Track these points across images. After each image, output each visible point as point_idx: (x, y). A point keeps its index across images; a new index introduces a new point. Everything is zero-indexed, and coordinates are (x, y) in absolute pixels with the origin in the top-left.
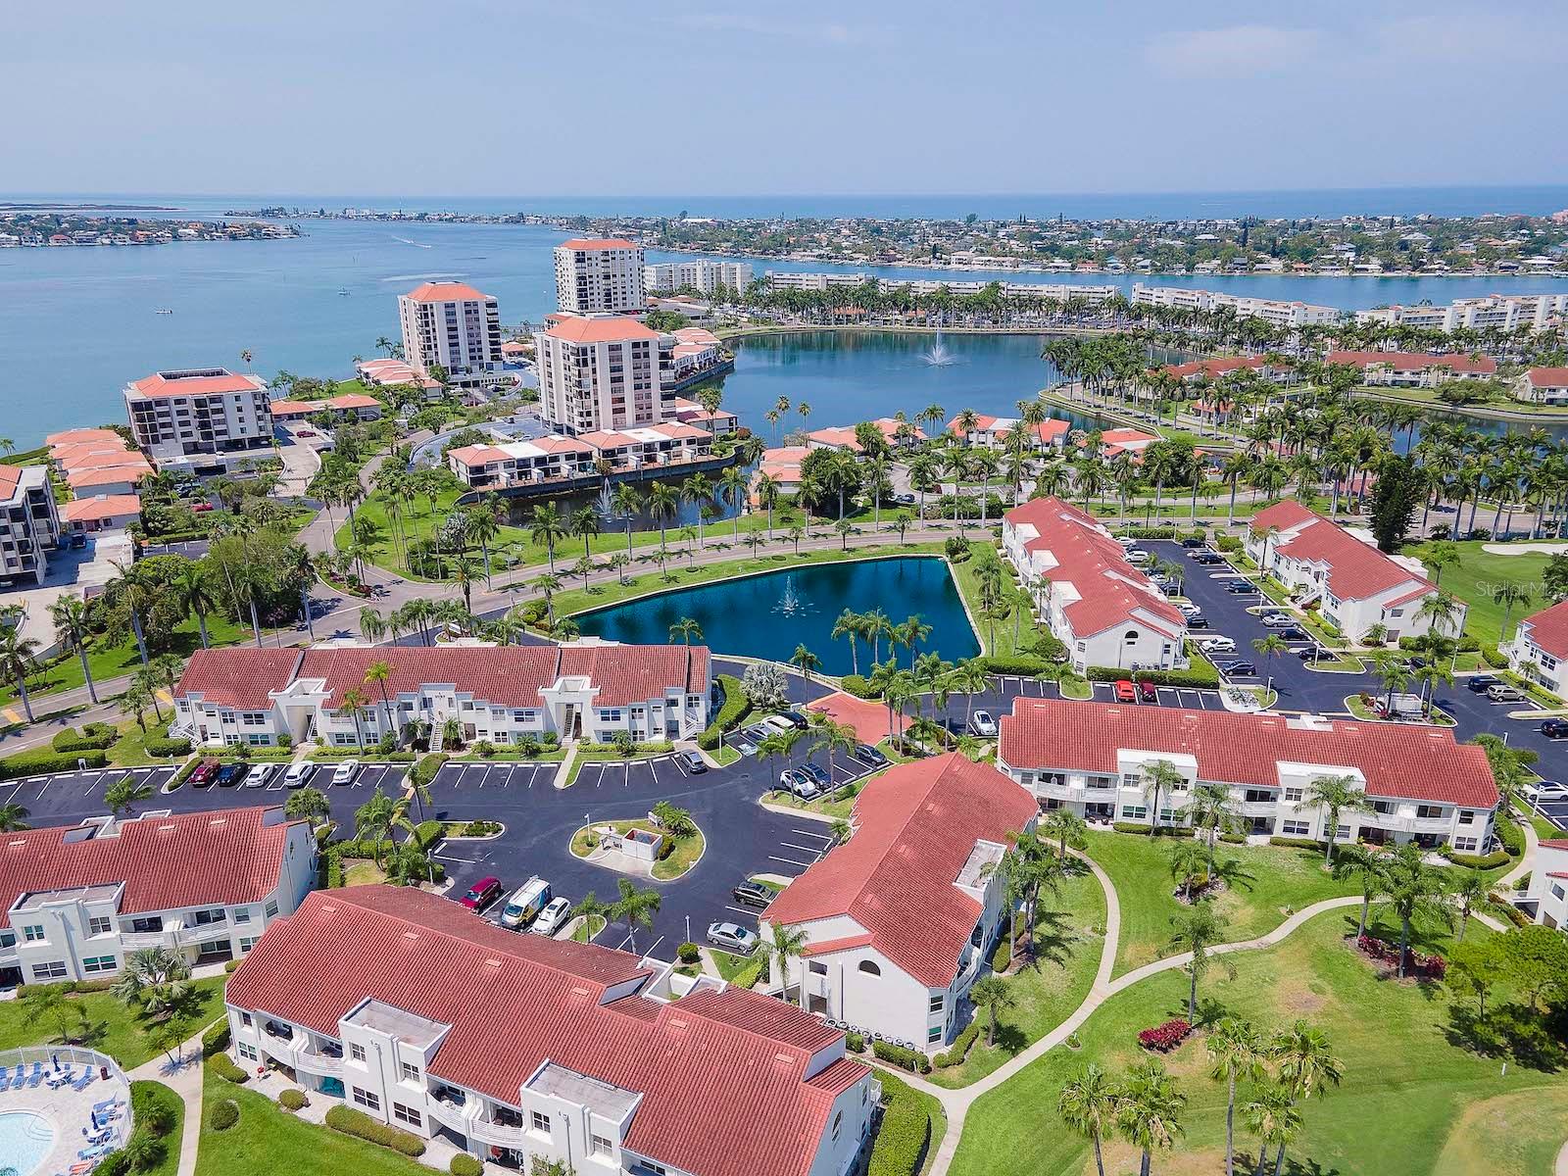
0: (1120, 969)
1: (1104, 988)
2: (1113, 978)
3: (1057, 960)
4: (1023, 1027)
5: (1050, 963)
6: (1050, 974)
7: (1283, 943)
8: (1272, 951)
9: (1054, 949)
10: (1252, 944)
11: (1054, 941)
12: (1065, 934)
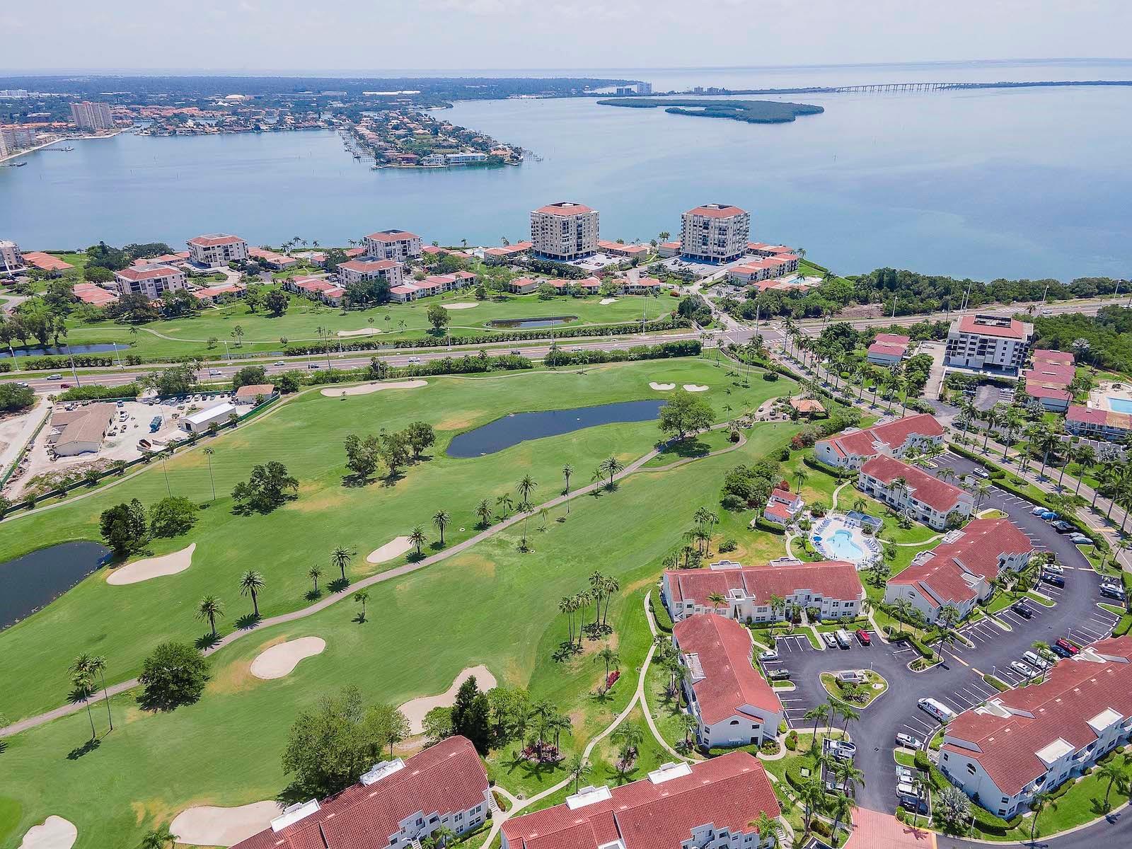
0: (638, 704)
1: (640, 693)
2: (639, 700)
3: (661, 695)
4: (655, 667)
5: (662, 692)
6: (659, 688)
7: (585, 745)
8: (589, 738)
9: (663, 698)
10: (598, 739)
11: (667, 702)
12: (664, 707)
